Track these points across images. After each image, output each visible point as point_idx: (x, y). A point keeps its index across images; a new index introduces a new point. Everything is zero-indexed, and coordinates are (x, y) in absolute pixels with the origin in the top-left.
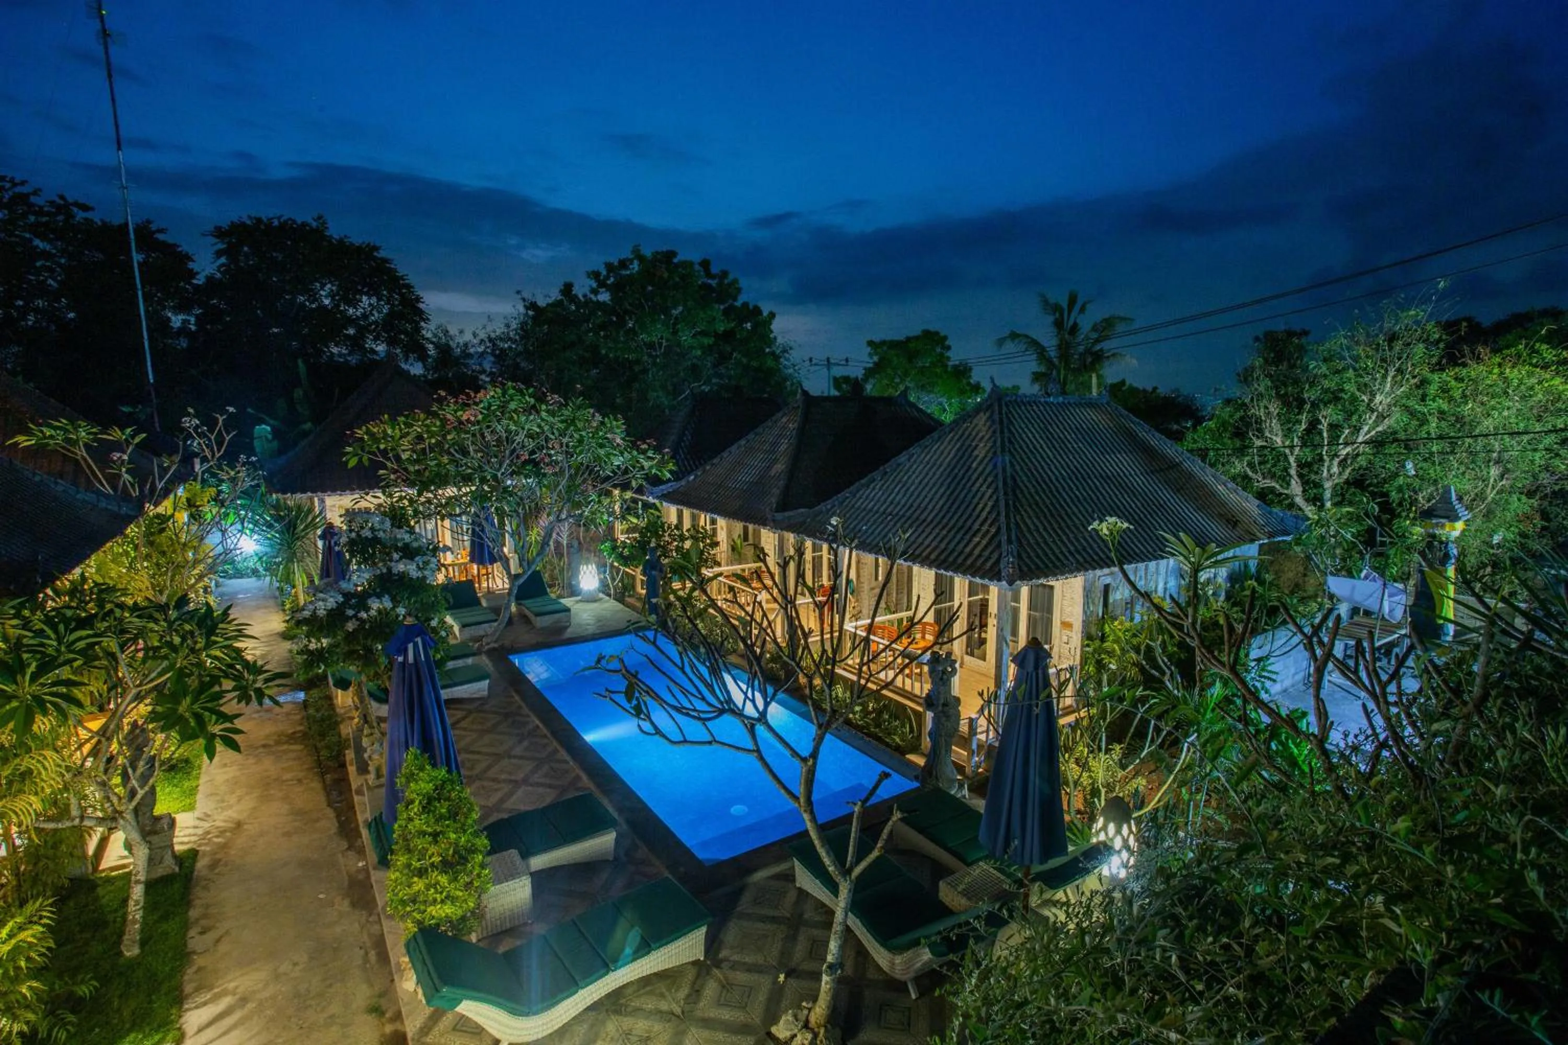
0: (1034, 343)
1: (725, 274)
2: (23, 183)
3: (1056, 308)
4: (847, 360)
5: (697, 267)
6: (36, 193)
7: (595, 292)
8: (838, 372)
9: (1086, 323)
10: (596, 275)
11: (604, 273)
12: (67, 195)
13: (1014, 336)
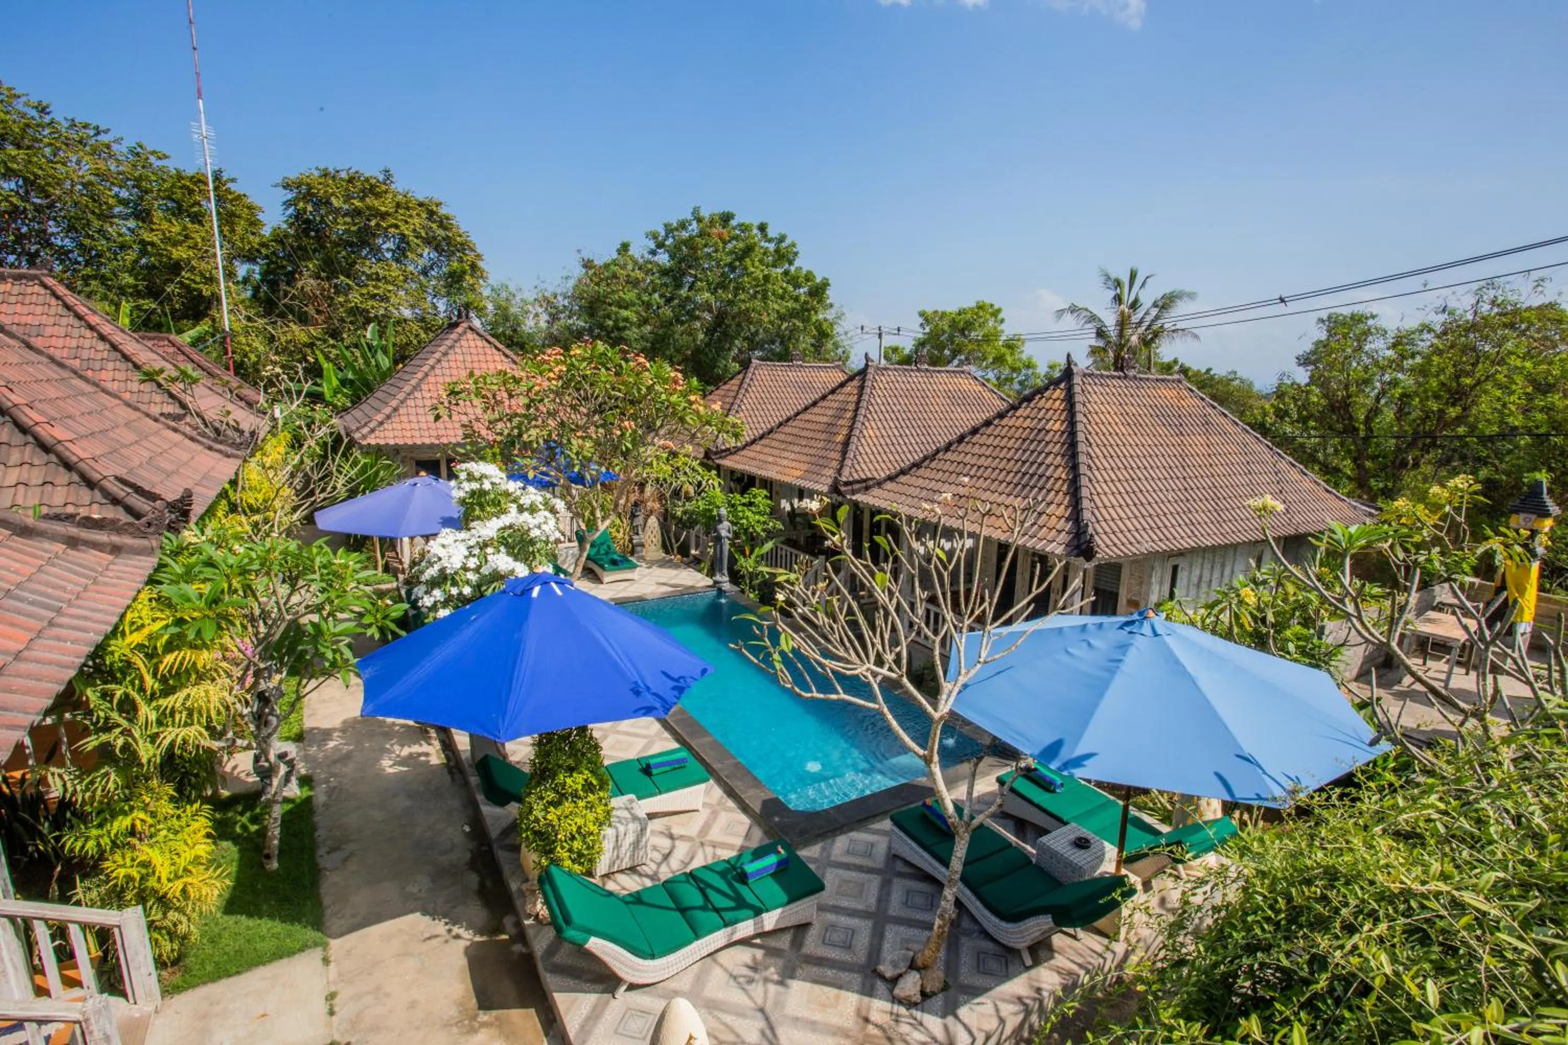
0: (1093, 318)
1: (782, 239)
2: (107, 131)
3: (1118, 283)
4: (899, 330)
5: (755, 231)
6: (118, 141)
7: (653, 253)
8: (889, 341)
9: (1147, 298)
10: (655, 236)
11: (663, 233)
12: (144, 143)
13: (1073, 309)
